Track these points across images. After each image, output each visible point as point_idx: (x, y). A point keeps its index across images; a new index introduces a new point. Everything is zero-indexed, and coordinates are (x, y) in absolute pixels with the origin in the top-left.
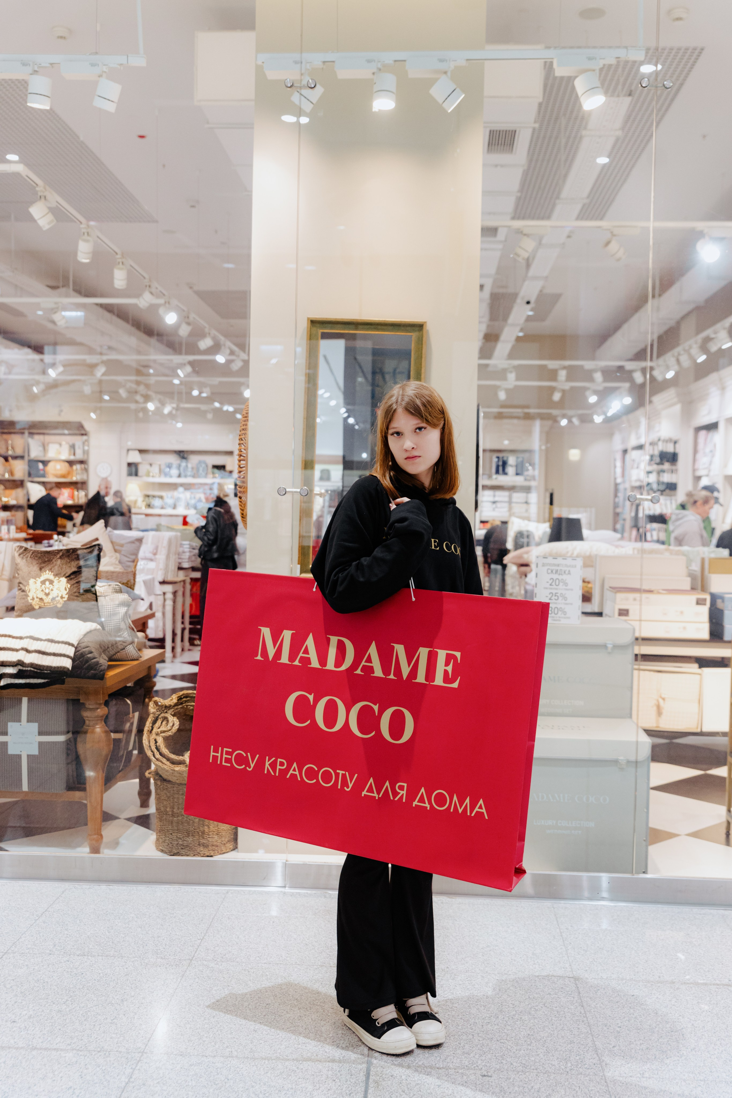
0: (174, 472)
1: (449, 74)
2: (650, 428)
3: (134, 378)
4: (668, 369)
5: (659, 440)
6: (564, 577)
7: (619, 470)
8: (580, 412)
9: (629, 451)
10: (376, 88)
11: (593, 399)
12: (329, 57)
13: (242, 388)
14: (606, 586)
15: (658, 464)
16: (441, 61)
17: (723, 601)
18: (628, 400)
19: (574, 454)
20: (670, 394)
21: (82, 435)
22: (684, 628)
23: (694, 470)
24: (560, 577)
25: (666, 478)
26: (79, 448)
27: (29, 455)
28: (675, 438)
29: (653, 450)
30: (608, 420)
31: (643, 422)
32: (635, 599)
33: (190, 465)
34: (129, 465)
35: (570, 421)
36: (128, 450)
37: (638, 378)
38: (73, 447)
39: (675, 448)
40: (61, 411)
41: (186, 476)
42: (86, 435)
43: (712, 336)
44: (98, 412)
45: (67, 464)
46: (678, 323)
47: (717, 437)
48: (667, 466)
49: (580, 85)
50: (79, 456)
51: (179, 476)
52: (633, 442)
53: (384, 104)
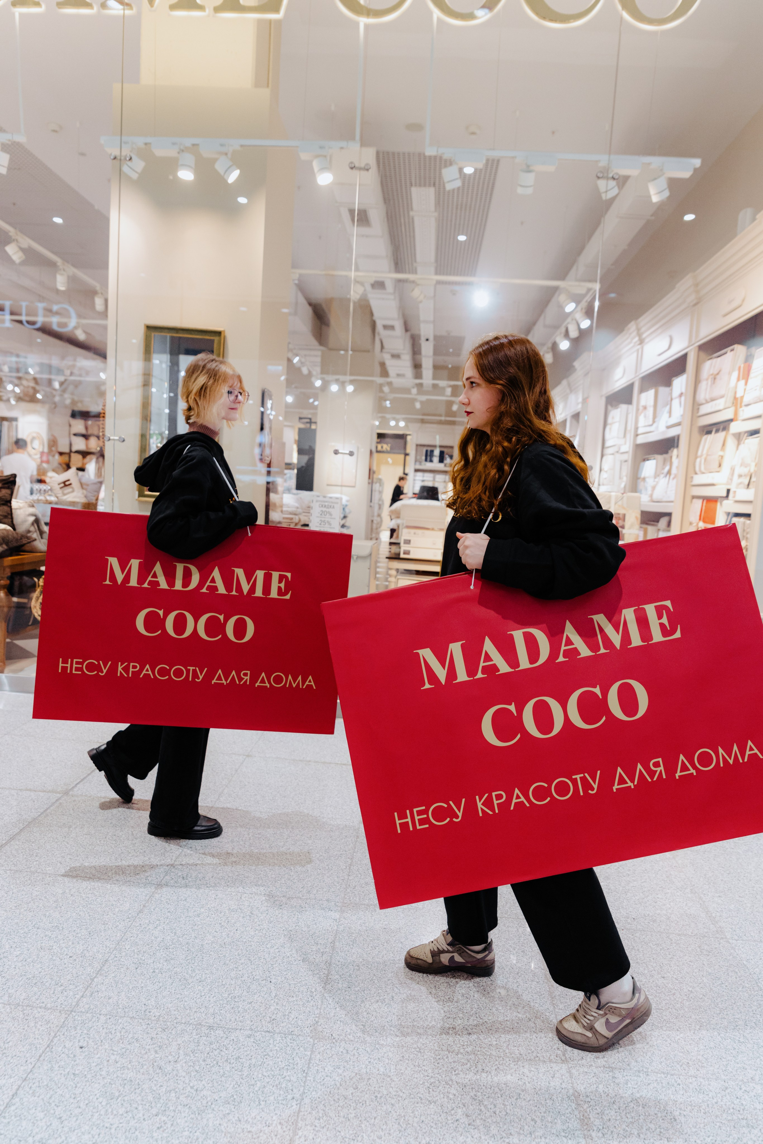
1: (226, 154)
10: (180, 163)
12: (148, 140)
16: (223, 145)
32: (413, 533)
49: (315, 166)
53: (185, 175)
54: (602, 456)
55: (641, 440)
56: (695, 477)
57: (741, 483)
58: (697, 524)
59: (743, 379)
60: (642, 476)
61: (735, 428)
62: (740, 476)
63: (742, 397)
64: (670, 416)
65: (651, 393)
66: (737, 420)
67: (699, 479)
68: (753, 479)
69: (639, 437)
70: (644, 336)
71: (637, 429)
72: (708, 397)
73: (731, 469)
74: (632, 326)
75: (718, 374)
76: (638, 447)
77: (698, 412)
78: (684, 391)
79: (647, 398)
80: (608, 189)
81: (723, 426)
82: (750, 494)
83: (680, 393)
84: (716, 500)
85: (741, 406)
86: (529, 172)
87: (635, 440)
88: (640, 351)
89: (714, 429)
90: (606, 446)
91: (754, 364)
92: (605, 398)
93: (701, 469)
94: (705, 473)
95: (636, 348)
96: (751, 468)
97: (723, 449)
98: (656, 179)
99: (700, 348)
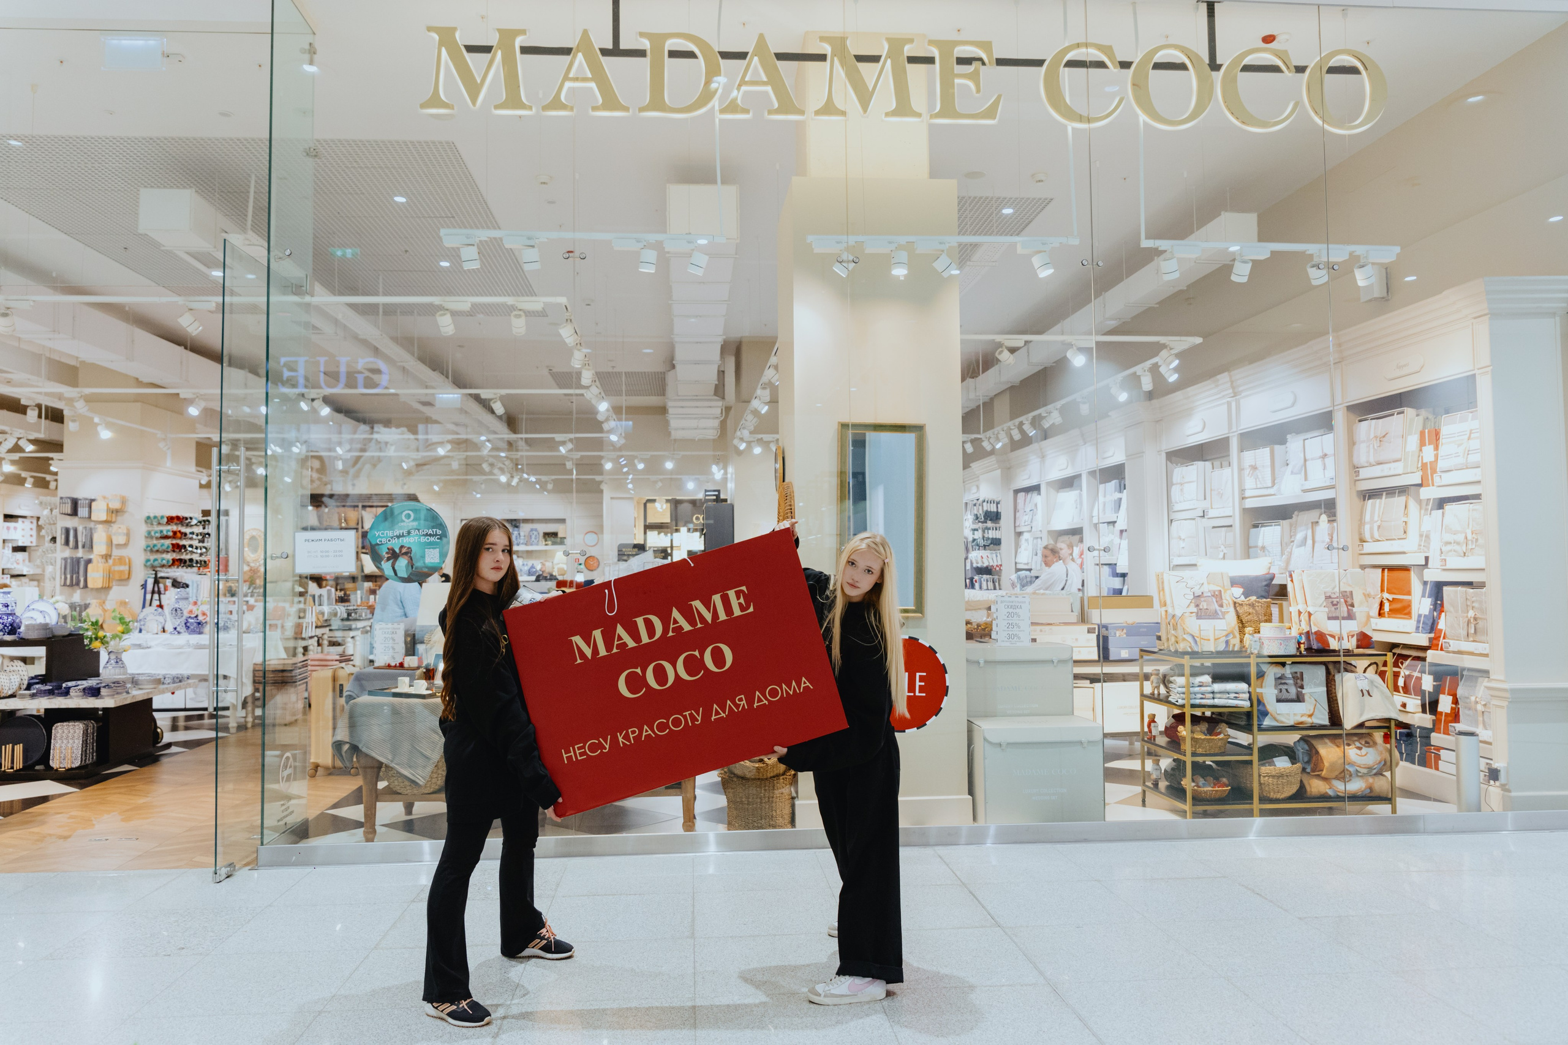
1: (945, 252)
4: (998, 440)
5: (984, 501)
6: (1017, 611)
10: (893, 261)
12: (860, 238)
15: (982, 522)
16: (941, 243)
17: (1107, 630)
20: (992, 461)
22: (1079, 652)
23: (1015, 527)
24: (1014, 611)
25: (991, 534)
28: (997, 500)
32: (1041, 631)
33: (525, 534)
39: (997, 508)
40: (404, 485)
43: (1044, 414)
46: (992, 399)
47: (1035, 498)
48: (989, 524)
49: (1036, 261)
53: (900, 272)
54: (1170, 521)
55: (1250, 504)
56: (1364, 544)
57: (1451, 551)
58: (1381, 596)
59: (1429, 444)
60: (1260, 544)
61: (1426, 493)
62: (1448, 543)
63: (1434, 463)
64: (1306, 479)
65: (1264, 452)
66: (1429, 486)
67: (1369, 547)
68: (1470, 547)
69: (1247, 500)
70: (1240, 389)
71: (1242, 491)
72: (1372, 460)
73: (1421, 536)
74: (1224, 378)
75: (1384, 436)
76: (1246, 511)
77: (1357, 475)
78: (1329, 450)
79: (1259, 456)
80: (1318, 277)
81: (1399, 492)
82: (1476, 560)
83: (1321, 454)
84: (1405, 569)
85: (1434, 471)
86: (1245, 262)
87: (1240, 504)
88: (1234, 405)
89: (1384, 494)
90: (1175, 509)
91: (1445, 430)
92: (1164, 455)
93: (1372, 537)
94: (1379, 541)
95: (1224, 401)
96: (1464, 535)
97: (1406, 515)
98: (1363, 266)
99: (1352, 408)
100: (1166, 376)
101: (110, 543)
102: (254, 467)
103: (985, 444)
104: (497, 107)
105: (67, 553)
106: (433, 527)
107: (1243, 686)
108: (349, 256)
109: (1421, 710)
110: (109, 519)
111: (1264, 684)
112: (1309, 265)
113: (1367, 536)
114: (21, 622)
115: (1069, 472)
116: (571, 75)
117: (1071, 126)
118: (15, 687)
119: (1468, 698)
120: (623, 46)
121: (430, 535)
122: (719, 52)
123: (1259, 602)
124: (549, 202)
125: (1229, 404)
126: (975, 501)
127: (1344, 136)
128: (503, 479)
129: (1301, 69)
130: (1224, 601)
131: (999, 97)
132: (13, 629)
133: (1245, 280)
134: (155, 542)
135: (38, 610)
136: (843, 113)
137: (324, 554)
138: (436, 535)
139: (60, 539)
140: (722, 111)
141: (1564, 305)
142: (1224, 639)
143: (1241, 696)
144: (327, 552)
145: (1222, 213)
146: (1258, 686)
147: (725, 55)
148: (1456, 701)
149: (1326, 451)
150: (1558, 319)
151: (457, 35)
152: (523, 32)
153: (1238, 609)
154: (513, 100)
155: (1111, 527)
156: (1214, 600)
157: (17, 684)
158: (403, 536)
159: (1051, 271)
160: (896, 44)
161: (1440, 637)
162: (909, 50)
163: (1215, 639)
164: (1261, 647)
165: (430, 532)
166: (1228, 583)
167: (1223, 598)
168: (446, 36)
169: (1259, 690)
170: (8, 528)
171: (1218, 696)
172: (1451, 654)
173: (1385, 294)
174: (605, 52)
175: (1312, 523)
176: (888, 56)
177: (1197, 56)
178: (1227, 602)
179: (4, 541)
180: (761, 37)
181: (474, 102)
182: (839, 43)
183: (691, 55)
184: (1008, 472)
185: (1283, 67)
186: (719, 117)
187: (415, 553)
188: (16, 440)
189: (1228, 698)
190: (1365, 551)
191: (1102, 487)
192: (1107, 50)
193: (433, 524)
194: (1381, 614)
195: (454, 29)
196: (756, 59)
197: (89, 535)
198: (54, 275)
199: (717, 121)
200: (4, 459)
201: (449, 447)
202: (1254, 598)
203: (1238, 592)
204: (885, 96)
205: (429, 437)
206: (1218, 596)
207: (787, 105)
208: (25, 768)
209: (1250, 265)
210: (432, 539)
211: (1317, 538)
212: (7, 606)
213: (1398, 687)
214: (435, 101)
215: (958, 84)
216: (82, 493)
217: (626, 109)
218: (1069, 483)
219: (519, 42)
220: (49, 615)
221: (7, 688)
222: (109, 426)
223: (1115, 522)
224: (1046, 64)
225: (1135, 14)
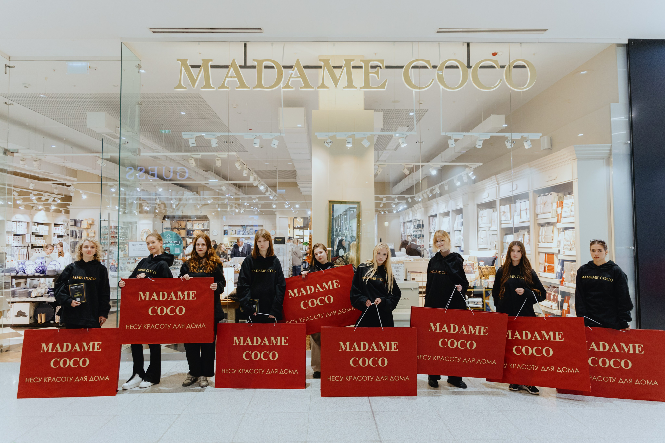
0: (241, 233)
1: (366, 138)
2: (413, 215)
3: (234, 202)
4: (419, 197)
6: (399, 269)
7: (402, 229)
8: (388, 209)
9: (406, 222)
10: (347, 142)
11: (394, 206)
12: (334, 133)
13: (272, 205)
14: (407, 271)
15: (417, 228)
16: (364, 135)
18: (405, 206)
19: (386, 224)
20: (420, 205)
21: (207, 220)
23: (429, 230)
25: (420, 233)
26: (206, 225)
27: (187, 228)
28: (422, 219)
29: (415, 223)
30: (398, 212)
31: (411, 213)
33: (247, 231)
34: (225, 231)
35: (385, 212)
36: (224, 225)
37: (410, 200)
38: (203, 225)
39: (422, 223)
40: (202, 212)
41: (245, 235)
42: (208, 220)
43: (434, 189)
44: (215, 212)
45: (201, 231)
47: (436, 219)
48: (420, 229)
50: (206, 228)
51: (243, 234)
52: (407, 219)
53: (349, 146)
54: (478, 231)
55: (503, 226)
56: (539, 244)
57: (566, 248)
58: (545, 264)
59: (560, 207)
60: (507, 242)
61: (558, 225)
62: (565, 245)
63: (561, 214)
64: (521, 218)
65: (508, 206)
66: (560, 223)
67: (541, 245)
68: (572, 247)
69: (502, 225)
70: (500, 182)
71: (501, 221)
72: (542, 212)
73: (558, 241)
74: (494, 177)
75: (546, 203)
76: (502, 229)
77: (537, 218)
78: (528, 207)
79: (506, 208)
80: (509, 146)
81: (551, 224)
82: (573, 253)
83: (525, 208)
84: (553, 254)
85: (561, 218)
86: (480, 140)
87: (500, 226)
88: (498, 187)
89: (546, 225)
90: (480, 227)
91: (565, 202)
92: (476, 206)
93: (542, 241)
94: (544, 243)
95: (495, 186)
96: (570, 242)
97: (553, 233)
98: (527, 141)
99: (535, 192)
100: (471, 177)
101: (88, 236)
102: (143, 207)
103: (415, 199)
104: (202, 88)
105: (73, 240)
106: (177, 240)
107: (480, 300)
108: (167, 133)
109: (557, 308)
110: (88, 227)
111: (489, 299)
112: (506, 141)
113: (540, 241)
114: (47, 269)
115: (446, 210)
116: (229, 76)
117: (414, 90)
118: (43, 293)
119: (572, 305)
120: (247, 65)
121: (176, 243)
122: (283, 66)
123: (489, 267)
124: (239, 113)
125: (496, 187)
126: (414, 220)
127: (520, 92)
128: (237, 211)
129: (503, 67)
130: (475, 267)
131: (386, 80)
132: (43, 272)
133: (481, 147)
134: (105, 236)
135: (53, 264)
136: (328, 88)
137: (139, 250)
138: (179, 243)
139: (70, 235)
140: (283, 88)
141: (607, 155)
142: (474, 281)
143: (479, 303)
144: (140, 249)
145: (491, 115)
146: (486, 300)
147: (285, 67)
148: (569, 306)
149: (527, 208)
150: (605, 160)
151: (188, 62)
152: (211, 60)
153: (482, 270)
154: (208, 85)
155: (460, 232)
156: (471, 267)
157: (44, 292)
158: (167, 243)
159: (405, 145)
160: (348, 62)
161: (563, 281)
162: (352, 64)
163: (471, 282)
164: (488, 285)
165: (176, 242)
166: (476, 260)
167: (474, 266)
168: (184, 62)
169: (486, 301)
170: (56, 229)
171: (470, 303)
172: (566, 288)
173: (550, 147)
174: (241, 67)
175: (523, 235)
176: (345, 65)
177: (462, 63)
178: (476, 268)
179: (54, 234)
180: (298, 60)
181: (194, 86)
182: (326, 62)
183: (272, 67)
184: (426, 209)
185: (496, 66)
186: (282, 90)
187: (171, 250)
188: (54, 198)
189: (474, 304)
190: (539, 247)
191: (457, 216)
192: (428, 62)
193: (177, 239)
194: (545, 271)
195: (187, 60)
196: (296, 68)
197: (81, 233)
198: (65, 139)
199: (282, 91)
200: (52, 204)
201: (212, 200)
202: (487, 266)
203: (482, 263)
204: (343, 81)
205: (205, 197)
206: (472, 265)
207: (307, 85)
208: (46, 322)
209: (482, 142)
210: (177, 244)
211: (525, 241)
212: (41, 263)
213: (551, 299)
214: (180, 86)
215: (371, 76)
216: (78, 218)
217: (249, 88)
218: (447, 214)
219: (210, 64)
220: (57, 266)
221: (40, 293)
222: (85, 194)
223: (461, 230)
224: (404, 67)
225: (439, 47)
